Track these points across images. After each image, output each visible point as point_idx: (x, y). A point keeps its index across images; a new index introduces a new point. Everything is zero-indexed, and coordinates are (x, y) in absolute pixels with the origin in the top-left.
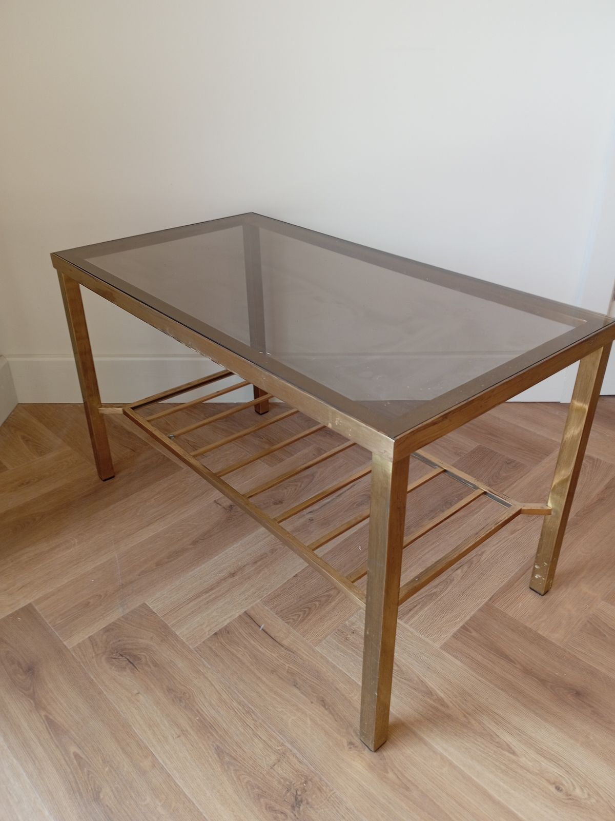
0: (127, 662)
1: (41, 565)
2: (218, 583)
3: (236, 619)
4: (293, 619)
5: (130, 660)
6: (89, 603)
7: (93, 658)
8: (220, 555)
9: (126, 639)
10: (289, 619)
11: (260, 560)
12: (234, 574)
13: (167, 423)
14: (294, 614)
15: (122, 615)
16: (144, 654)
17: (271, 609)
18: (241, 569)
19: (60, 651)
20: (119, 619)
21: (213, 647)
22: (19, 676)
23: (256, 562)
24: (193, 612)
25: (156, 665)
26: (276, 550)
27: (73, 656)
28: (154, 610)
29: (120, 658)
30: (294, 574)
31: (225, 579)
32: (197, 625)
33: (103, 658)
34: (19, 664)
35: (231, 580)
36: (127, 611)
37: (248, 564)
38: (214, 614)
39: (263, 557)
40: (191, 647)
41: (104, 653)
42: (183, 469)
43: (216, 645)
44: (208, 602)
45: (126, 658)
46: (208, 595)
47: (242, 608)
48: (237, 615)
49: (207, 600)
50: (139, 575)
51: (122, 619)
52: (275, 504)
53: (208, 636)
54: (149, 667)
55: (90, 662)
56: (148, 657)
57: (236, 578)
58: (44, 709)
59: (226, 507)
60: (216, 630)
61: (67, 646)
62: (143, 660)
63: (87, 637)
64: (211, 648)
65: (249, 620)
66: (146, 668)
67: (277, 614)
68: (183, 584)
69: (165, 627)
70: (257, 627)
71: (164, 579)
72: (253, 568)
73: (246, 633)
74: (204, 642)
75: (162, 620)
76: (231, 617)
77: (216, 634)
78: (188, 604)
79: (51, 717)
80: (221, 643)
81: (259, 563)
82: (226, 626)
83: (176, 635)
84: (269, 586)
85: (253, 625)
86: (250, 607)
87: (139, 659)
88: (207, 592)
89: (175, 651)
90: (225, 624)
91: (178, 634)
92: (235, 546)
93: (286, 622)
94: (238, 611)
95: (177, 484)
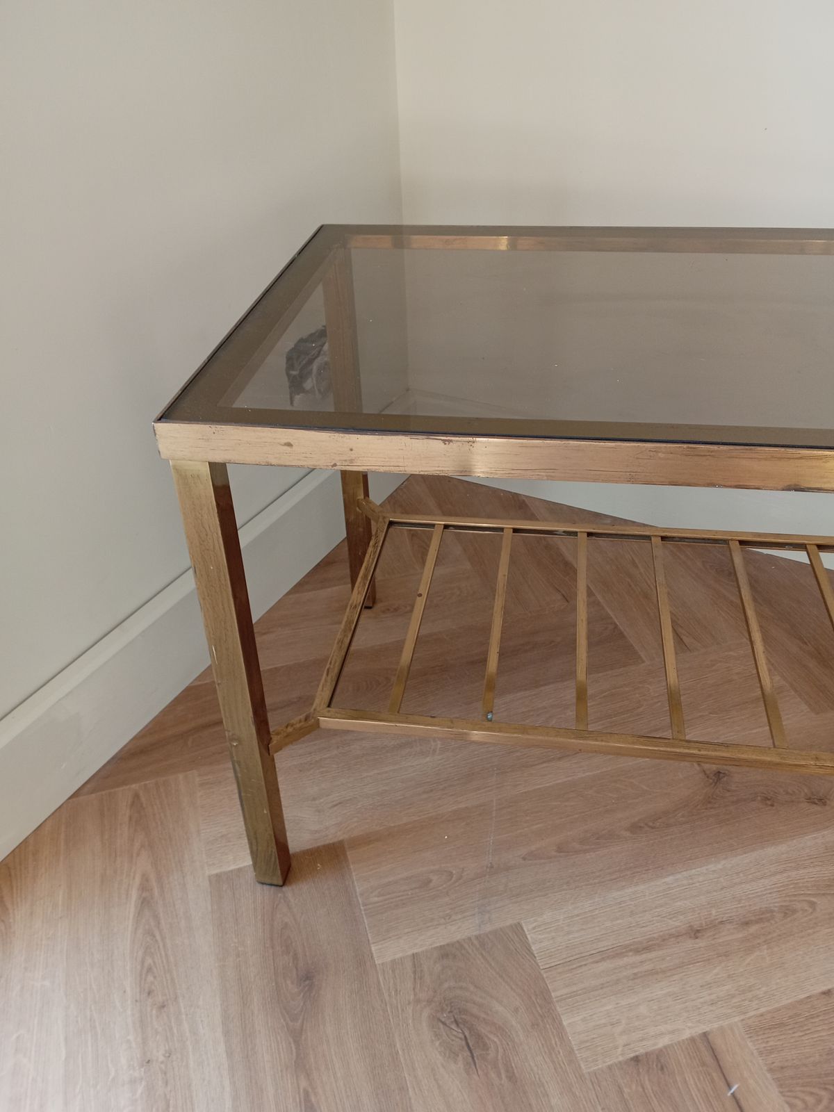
0: (464, 1043)
1: (376, 771)
2: (664, 940)
3: (683, 1040)
4: (804, 1101)
5: (469, 1041)
6: (430, 881)
7: (409, 1003)
8: (679, 876)
9: (472, 988)
10: (796, 1097)
11: (757, 922)
12: (698, 931)
13: (633, 563)
14: (808, 1089)
15: (477, 933)
16: (495, 1039)
17: (761, 1053)
18: (715, 925)
19: (362, 961)
20: (470, 939)
21: (626, 1090)
22: (289, 982)
23: (747, 924)
24: (602, 986)
25: (512, 1078)
26: (794, 911)
27: (379, 982)
28: (533, 948)
29: (454, 1026)
30: (825, 988)
31: (677, 936)
32: (603, 1021)
33: (426, 1013)
34: (295, 957)
35: (689, 944)
36: (488, 928)
37: (730, 921)
38: (643, 1009)
39: (763, 917)
40: (583, 1066)
41: (430, 1001)
42: (643, 662)
43: (634, 1087)
44: (635, 976)
45: (463, 1033)
46: (638, 958)
47: (699, 1021)
48: (687, 1034)
49: (636, 971)
50: (524, 859)
51: (476, 942)
52: (810, 800)
53: (621, 1059)
54: (499, 1075)
55: (403, 1010)
56: (501, 1050)
57: (701, 943)
58: (308, 1076)
59: (708, 772)
60: (640, 1050)
61: (375, 955)
62: (492, 1054)
63: (410, 953)
64: (621, 1091)
65: (708, 1059)
66: (493, 1075)
67: (770, 1070)
68: (597, 912)
69: (545, 995)
70: (722, 1084)
71: (565, 887)
72: (740, 935)
73: (699, 1090)
74: (610, 1068)
75: (543, 979)
76: (672, 1032)
77: (636, 1059)
78: (597, 962)
79: (313, 1099)
80: (643, 1088)
81: (753, 929)
82: (661, 1050)
83: (561, 1023)
84: (765, 993)
85: (714, 1075)
86: (716, 1025)
87: (485, 1047)
88: (637, 951)
89: (553, 1062)
90: (660, 1045)
91: (565, 1023)
92: (712, 867)
93: (788, 1103)
94: (690, 1024)
95: (627, 689)
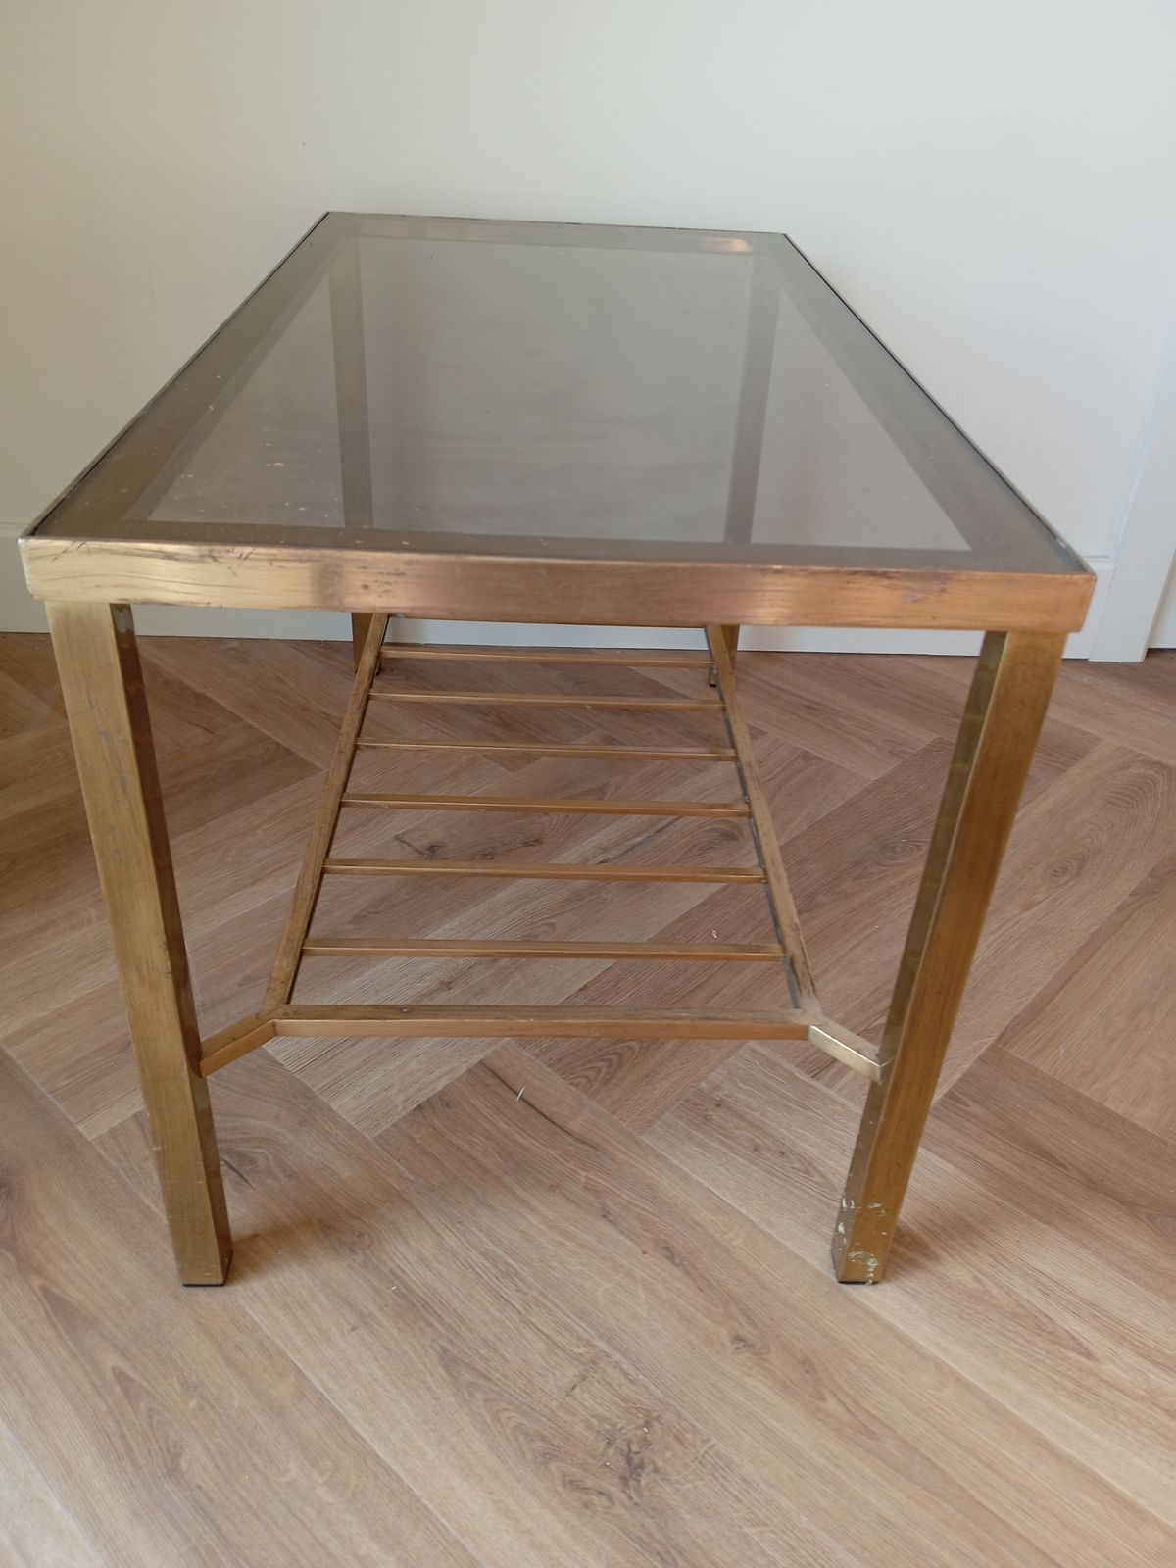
0: (226, 1168)
3: (461, 1076)
4: (586, 1077)
5: (232, 1164)
7: (147, 1160)
10: (578, 1077)
12: (449, 983)
14: (587, 1067)
16: (263, 1151)
17: (538, 1056)
18: (465, 973)
19: (70, 1146)
21: (418, 1136)
24: (365, 1063)
25: (292, 1175)
27: (100, 1156)
28: (278, 1059)
30: (581, 985)
31: (430, 994)
32: (375, 1091)
35: (444, 996)
38: (413, 1066)
40: (367, 1135)
43: (424, 1131)
44: (396, 1043)
47: (472, 1054)
48: (464, 1069)
50: (240, 987)
52: (527, 844)
53: (404, 1113)
54: (277, 1178)
55: (141, 1169)
56: (270, 1157)
57: (455, 992)
58: (40, 1272)
59: (421, 850)
60: (421, 1099)
61: (85, 1134)
62: (262, 1165)
63: (130, 1116)
64: (412, 1140)
65: (491, 1080)
66: (270, 1182)
67: (550, 1066)
69: (306, 1094)
70: (510, 1094)
72: (491, 972)
73: (488, 1108)
74: (394, 1125)
75: (298, 1080)
76: (450, 1072)
77: (420, 1108)
78: (353, 1045)
79: (56, 1290)
80: (434, 1128)
82: (442, 1091)
83: (331, 1109)
85: (498, 1090)
86: (489, 1051)
87: (252, 1162)
89: (333, 1144)
90: (440, 1088)
91: (335, 1108)
93: (572, 1084)
94: (464, 1060)
95: (308, 800)
